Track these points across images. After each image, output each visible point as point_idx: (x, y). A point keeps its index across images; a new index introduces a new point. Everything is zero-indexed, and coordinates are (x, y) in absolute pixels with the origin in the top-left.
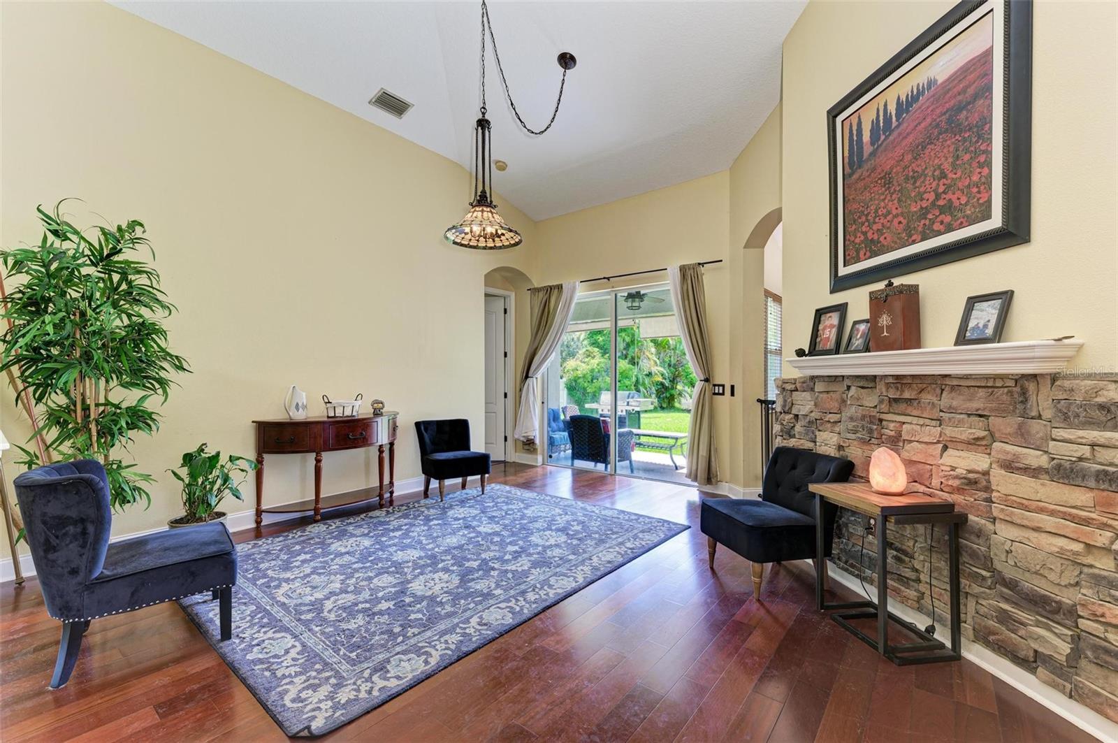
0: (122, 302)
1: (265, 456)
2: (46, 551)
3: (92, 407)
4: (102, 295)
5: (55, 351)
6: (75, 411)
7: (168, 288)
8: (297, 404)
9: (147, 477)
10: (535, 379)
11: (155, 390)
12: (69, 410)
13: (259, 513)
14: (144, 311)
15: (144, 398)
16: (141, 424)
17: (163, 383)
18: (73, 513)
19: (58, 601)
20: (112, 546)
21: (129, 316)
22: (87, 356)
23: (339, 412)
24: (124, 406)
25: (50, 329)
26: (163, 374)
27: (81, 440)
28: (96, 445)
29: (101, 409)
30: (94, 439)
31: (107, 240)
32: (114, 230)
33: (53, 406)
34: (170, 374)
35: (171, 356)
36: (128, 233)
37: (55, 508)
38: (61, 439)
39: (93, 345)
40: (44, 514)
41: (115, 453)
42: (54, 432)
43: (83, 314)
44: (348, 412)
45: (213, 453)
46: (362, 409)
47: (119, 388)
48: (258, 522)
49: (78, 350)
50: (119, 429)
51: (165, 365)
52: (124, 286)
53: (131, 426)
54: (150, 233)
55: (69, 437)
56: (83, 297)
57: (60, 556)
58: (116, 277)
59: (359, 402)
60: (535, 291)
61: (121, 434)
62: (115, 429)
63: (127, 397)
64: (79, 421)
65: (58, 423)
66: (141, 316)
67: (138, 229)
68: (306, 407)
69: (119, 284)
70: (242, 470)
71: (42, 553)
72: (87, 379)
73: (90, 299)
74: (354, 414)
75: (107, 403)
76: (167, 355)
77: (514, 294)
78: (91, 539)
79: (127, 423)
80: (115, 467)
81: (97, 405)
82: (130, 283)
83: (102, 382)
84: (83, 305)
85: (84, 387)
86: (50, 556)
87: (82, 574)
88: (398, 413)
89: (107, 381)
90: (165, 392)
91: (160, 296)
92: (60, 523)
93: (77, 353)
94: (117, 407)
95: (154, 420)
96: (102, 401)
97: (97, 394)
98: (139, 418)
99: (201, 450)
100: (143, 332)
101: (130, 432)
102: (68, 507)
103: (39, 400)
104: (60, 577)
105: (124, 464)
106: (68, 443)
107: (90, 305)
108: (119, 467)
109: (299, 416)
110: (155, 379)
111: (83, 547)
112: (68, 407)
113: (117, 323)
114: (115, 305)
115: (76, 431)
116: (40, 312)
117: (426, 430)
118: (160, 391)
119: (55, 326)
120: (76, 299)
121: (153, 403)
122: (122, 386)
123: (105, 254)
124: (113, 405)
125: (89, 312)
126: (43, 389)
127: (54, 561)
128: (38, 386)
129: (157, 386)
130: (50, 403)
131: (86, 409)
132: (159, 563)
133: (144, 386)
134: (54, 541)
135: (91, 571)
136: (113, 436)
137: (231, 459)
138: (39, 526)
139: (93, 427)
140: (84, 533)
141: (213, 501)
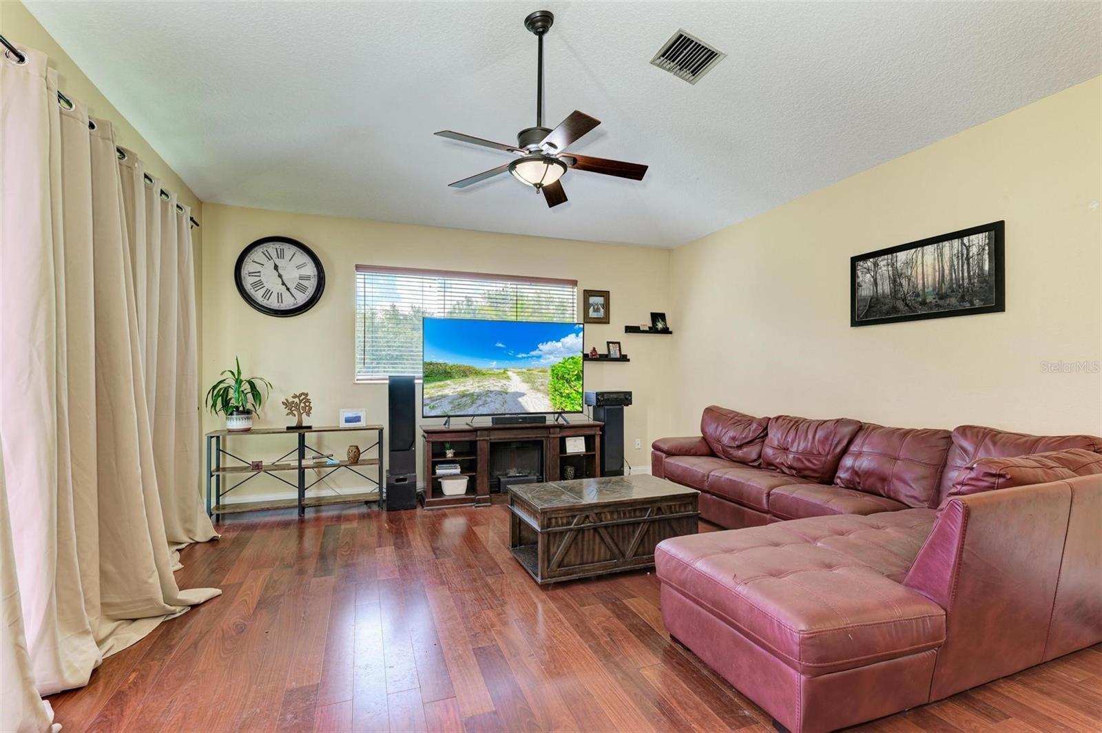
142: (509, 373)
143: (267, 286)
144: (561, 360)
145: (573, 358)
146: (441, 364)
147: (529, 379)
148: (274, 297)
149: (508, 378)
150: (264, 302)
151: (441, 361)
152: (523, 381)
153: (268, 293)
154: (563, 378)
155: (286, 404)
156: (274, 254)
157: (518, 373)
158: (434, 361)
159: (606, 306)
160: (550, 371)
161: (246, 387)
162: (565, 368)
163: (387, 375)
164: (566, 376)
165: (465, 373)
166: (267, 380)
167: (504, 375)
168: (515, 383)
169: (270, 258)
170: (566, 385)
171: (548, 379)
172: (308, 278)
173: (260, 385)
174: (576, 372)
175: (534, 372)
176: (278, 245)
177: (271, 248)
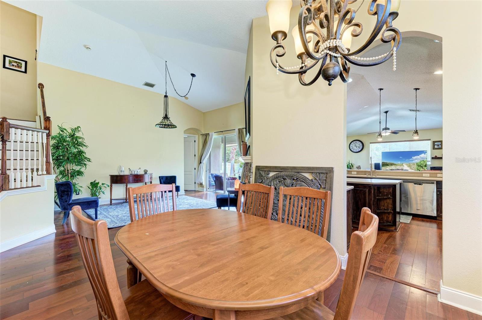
0: (76, 146)
1: (113, 184)
2: (61, 197)
3: (69, 170)
4: (71, 144)
5: (61, 157)
6: (65, 171)
7: (86, 142)
8: (121, 171)
9: (81, 187)
10: (203, 164)
11: (83, 166)
12: (64, 171)
13: (111, 200)
14: (81, 148)
15: (81, 168)
16: (80, 174)
17: (85, 165)
18: (66, 190)
19: (63, 207)
20: (72, 200)
21: (78, 149)
22: (68, 159)
23: (133, 173)
24: (76, 170)
25: (61, 153)
26: (85, 162)
27: (67, 178)
28: (70, 179)
29: (71, 171)
30: (70, 177)
31: (72, 132)
32: (74, 128)
33: (61, 170)
34: (87, 162)
35: (87, 158)
36: (77, 129)
37: (62, 189)
38: (62, 178)
39: (69, 156)
40: (61, 190)
41: (74, 181)
42: (61, 176)
43: (67, 149)
44: (136, 173)
45: (98, 182)
46: (141, 172)
47: (75, 166)
48: (111, 202)
49: (66, 157)
50: (75, 175)
51: (86, 160)
52: (76, 142)
53: (78, 175)
54: (82, 129)
55: (64, 177)
56: (67, 145)
57: (64, 198)
58: (74, 140)
59: (140, 170)
60: (203, 135)
61: (75, 176)
62: (74, 175)
63: (77, 168)
64: (66, 173)
65: (62, 174)
66: (80, 149)
67: (79, 128)
68: (124, 171)
69: (75, 142)
70: (105, 187)
71: (60, 197)
72: (68, 164)
73: (69, 145)
74: (138, 173)
75: (73, 169)
76: (86, 158)
77: (197, 136)
78: (69, 195)
79: (77, 174)
80: (74, 184)
81: (70, 170)
82: (77, 141)
83: (71, 164)
84: (67, 146)
85: (67, 166)
86: (62, 198)
87: (68, 202)
88: (152, 173)
89: (72, 164)
90: (86, 167)
91: (85, 144)
92: (63, 192)
93: (66, 158)
94: (75, 170)
95: (83, 174)
96: (71, 169)
97: (70, 167)
98: (80, 173)
99: (95, 181)
100: (80, 153)
101: (78, 176)
102: (65, 188)
103: (58, 168)
104: (64, 202)
105: (76, 183)
106: (64, 178)
107: (69, 147)
108: (75, 184)
109: (122, 174)
110: (83, 164)
111: (68, 196)
112: (64, 170)
113: (75, 150)
114: (74, 146)
115: (66, 176)
116: (58, 149)
117: (162, 179)
118: (84, 167)
119: (62, 152)
120: (66, 145)
121: (83, 170)
122: (76, 165)
123: (72, 135)
124: (74, 170)
125: (69, 148)
126: (59, 166)
127: (63, 199)
128: (58, 165)
129: (84, 165)
130: (60, 169)
131: (68, 171)
132: (82, 201)
133: (81, 165)
134: (63, 195)
135: (69, 202)
136: (74, 177)
137: (103, 184)
138: (60, 192)
139: (69, 175)
140: (68, 194)
141: (97, 194)
142: (404, 165)
143: (354, 148)
144: (420, 161)
145: (423, 160)
146: (386, 163)
147: (409, 166)
148: (355, 150)
149: (403, 166)
150: (353, 151)
151: (386, 162)
152: (408, 167)
153: (354, 149)
154: (420, 166)
155: (357, 167)
156: (355, 143)
157: (406, 165)
158: (384, 162)
159: (442, 145)
160: (416, 164)
161: (350, 165)
162: (421, 163)
163: (374, 163)
164: (421, 165)
165: (392, 164)
166: (354, 163)
167: (402, 165)
168: (405, 167)
169: (354, 144)
170: (421, 168)
171: (416, 166)
172: (361, 146)
173: (353, 165)
174: (425, 165)
175: (411, 164)
176: (356, 141)
177: (355, 142)
